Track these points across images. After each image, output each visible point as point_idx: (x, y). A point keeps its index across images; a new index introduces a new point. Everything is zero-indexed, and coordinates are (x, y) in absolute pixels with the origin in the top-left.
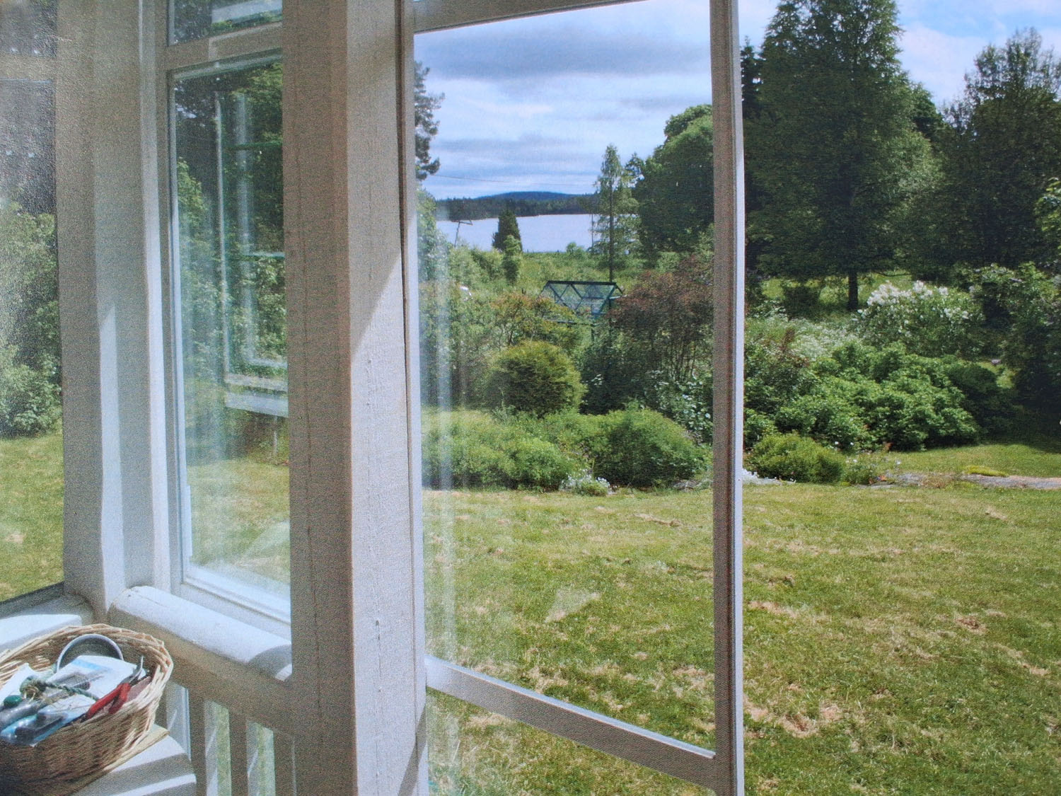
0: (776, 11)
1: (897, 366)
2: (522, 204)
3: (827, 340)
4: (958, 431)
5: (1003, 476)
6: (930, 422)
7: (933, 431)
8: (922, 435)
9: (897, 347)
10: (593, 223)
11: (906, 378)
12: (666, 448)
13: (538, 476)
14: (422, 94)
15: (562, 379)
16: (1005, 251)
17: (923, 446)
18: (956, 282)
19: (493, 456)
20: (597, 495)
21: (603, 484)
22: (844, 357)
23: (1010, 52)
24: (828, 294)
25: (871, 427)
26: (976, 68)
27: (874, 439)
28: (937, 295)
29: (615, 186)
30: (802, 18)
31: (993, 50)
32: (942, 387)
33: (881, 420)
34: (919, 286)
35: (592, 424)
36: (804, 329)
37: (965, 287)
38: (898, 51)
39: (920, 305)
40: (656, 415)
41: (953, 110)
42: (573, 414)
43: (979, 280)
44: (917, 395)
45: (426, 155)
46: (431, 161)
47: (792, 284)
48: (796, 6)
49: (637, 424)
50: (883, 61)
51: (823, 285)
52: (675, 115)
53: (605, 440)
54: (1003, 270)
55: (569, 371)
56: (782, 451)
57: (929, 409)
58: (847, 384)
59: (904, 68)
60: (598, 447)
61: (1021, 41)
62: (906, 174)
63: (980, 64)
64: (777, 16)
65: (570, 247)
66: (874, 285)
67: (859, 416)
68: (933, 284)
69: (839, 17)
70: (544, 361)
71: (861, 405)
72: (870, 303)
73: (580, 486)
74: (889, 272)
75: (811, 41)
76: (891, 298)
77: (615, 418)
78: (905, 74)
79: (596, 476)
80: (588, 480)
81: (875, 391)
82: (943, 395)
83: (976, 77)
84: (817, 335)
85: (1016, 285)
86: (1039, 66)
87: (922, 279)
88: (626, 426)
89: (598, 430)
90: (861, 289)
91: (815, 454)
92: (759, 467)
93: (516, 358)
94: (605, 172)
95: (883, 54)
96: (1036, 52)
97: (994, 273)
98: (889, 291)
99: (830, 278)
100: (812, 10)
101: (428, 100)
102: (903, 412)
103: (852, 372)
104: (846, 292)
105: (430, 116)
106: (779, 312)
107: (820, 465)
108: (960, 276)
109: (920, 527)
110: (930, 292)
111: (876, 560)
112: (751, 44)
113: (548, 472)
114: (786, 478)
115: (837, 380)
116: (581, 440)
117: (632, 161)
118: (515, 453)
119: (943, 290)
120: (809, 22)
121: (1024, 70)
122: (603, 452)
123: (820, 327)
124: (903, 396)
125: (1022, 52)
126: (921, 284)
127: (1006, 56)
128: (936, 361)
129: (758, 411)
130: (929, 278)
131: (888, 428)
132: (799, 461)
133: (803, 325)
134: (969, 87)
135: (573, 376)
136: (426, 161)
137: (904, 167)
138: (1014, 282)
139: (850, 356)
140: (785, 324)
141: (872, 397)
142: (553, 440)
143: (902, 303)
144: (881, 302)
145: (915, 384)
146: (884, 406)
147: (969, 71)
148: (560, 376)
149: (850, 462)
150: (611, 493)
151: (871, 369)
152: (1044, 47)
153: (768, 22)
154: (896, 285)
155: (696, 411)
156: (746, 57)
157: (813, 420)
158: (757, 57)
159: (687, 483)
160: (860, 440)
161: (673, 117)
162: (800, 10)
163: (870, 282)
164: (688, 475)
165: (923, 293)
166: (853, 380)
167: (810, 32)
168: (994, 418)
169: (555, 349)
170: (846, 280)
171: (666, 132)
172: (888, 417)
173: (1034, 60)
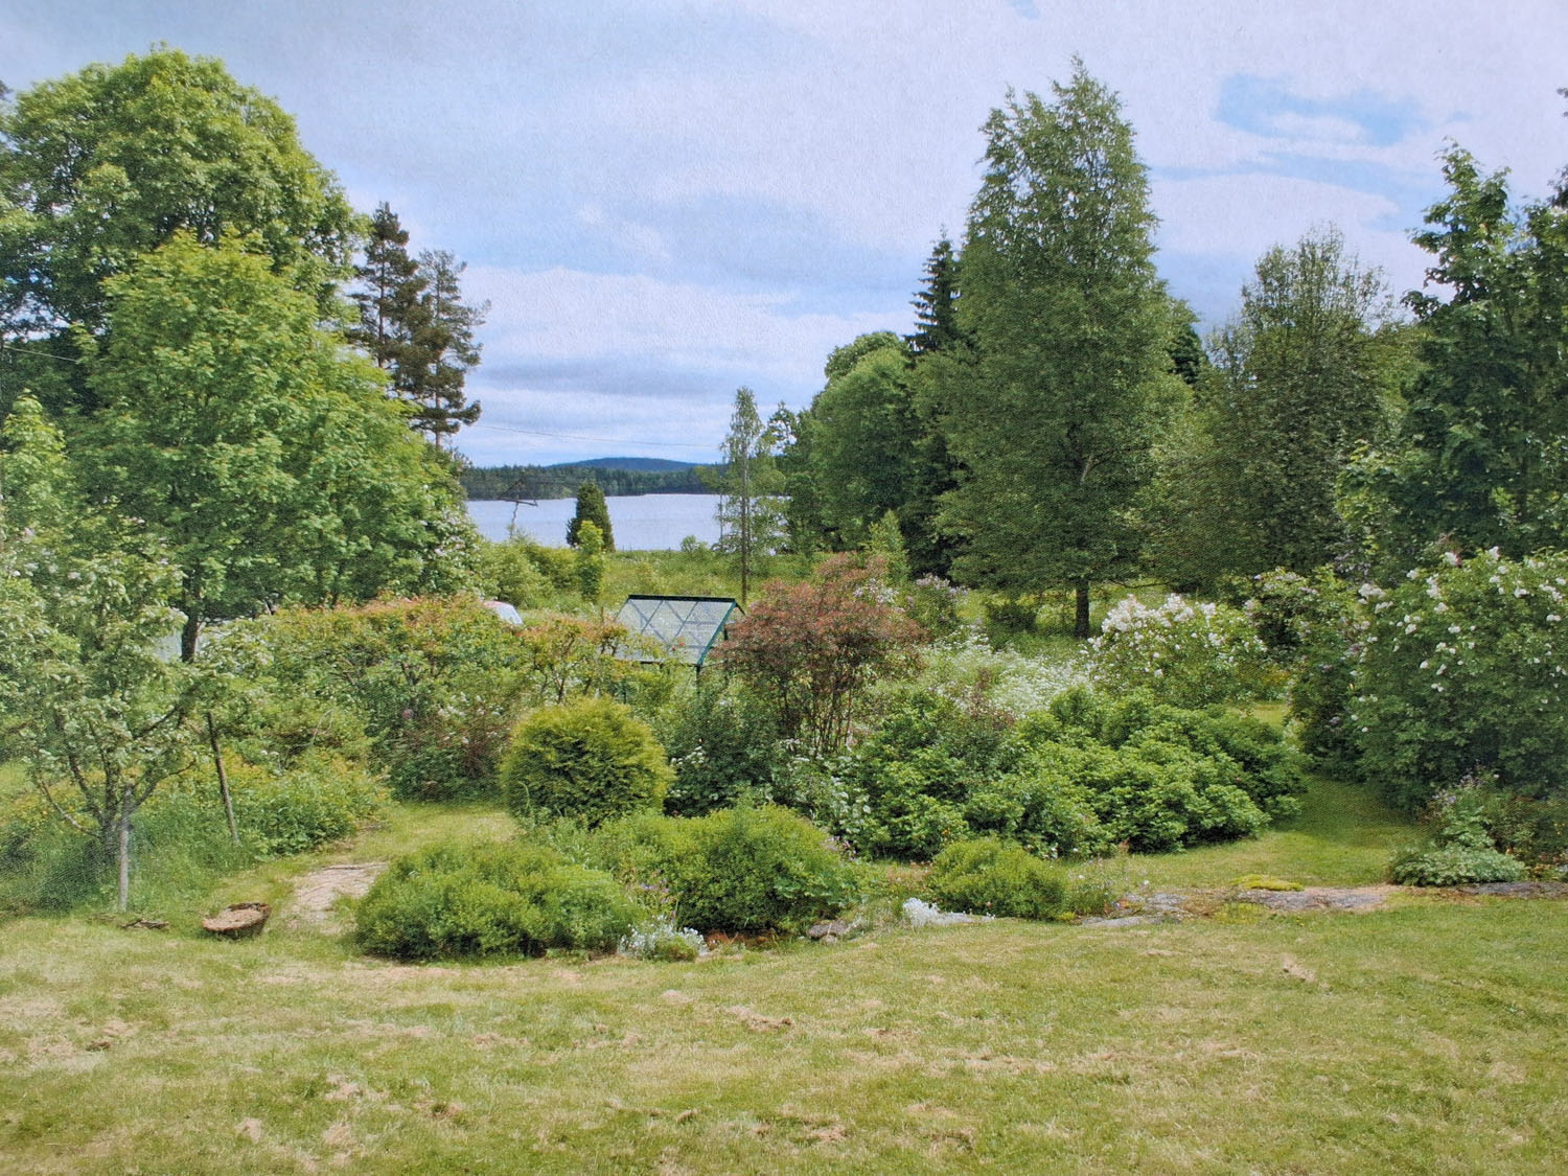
0: (981, 184)
1: (1143, 723)
2: (620, 476)
3: (1044, 684)
4: (1230, 819)
5: (1296, 889)
6: (1189, 808)
7: (1193, 820)
8: (1179, 828)
9: (1142, 695)
10: (720, 506)
11: (1153, 742)
12: (798, 867)
13: (581, 932)
14: (455, 302)
15: (633, 760)
16: (1290, 548)
17: (1180, 844)
18: (1223, 595)
19: (502, 901)
20: (680, 958)
21: (692, 938)
22: (1067, 712)
23: (1303, 255)
24: (1047, 614)
25: (1105, 817)
26: (1257, 279)
27: (1110, 836)
28: (1200, 616)
29: (751, 451)
30: (1018, 194)
31: (1280, 252)
32: (1207, 754)
33: (1119, 807)
34: (1174, 601)
35: (680, 833)
36: (1012, 667)
37: (1237, 602)
38: (1153, 249)
39: (1175, 629)
40: (786, 814)
41: (1226, 340)
42: (652, 818)
43: (1256, 592)
44: (1170, 767)
45: (459, 395)
46: (467, 405)
47: (999, 601)
48: (1011, 176)
49: (754, 832)
50: (1131, 266)
51: (1040, 602)
52: (841, 346)
53: (700, 858)
54: (1292, 576)
55: (647, 747)
56: (975, 865)
57: (1187, 787)
58: (1069, 752)
59: (1160, 275)
60: (689, 873)
61: (1317, 240)
62: (1159, 436)
63: (1264, 274)
64: (984, 190)
65: (688, 541)
66: (1111, 602)
67: (1088, 801)
68: (1193, 598)
69: (1071, 196)
70: (603, 733)
71: (1091, 785)
72: (1105, 629)
73: (652, 946)
74: (1131, 582)
75: (1029, 230)
76: (1135, 620)
77: (718, 822)
78: (1162, 284)
79: (680, 927)
80: (668, 933)
81: (1111, 764)
82: (1206, 765)
83: (1258, 290)
84: (1030, 676)
85: (1309, 599)
86: (1340, 280)
87: (1180, 590)
88: (737, 835)
89: (691, 843)
90: (1092, 607)
91: (1023, 870)
92: (942, 894)
93: (556, 726)
94: (736, 428)
95: (1131, 253)
96: (1337, 256)
97: (1280, 581)
98: (1133, 609)
99: (1051, 592)
100: (1033, 184)
101: (466, 311)
102: (1152, 792)
103: (1078, 734)
104: (1073, 611)
105: (467, 335)
106: (978, 642)
107: (1030, 887)
108: (1230, 588)
109: (1186, 1006)
110: (1189, 610)
111: (1112, 1080)
112: (948, 238)
113: (597, 924)
114: (980, 910)
115: (1054, 746)
116: (662, 862)
117: (778, 414)
118: (542, 893)
119: (1209, 609)
120: (1030, 200)
121: (1319, 284)
122: (697, 880)
123: (1033, 665)
124: (1152, 769)
125: (1319, 254)
126: (1178, 598)
127: (1298, 261)
128: (1197, 714)
129: (941, 800)
130: (1188, 588)
131: (1129, 818)
132: (999, 883)
133: (1012, 660)
134: (1248, 305)
135: (654, 755)
136: (457, 405)
137: (1158, 427)
138: (1306, 594)
139: (1075, 709)
140: (989, 659)
141: (1104, 773)
142: (611, 865)
143: (1151, 627)
144: (1123, 627)
145: (1167, 749)
146: (1123, 786)
147: (1248, 283)
148: (630, 754)
149: (1074, 877)
150: (703, 953)
151: (1104, 729)
152: (1347, 250)
153: (972, 199)
154: (1142, 601)
155: (851, 802)
156: (941, 257)
157: (1020, 810)
158: (956, 258)
159: (829, 926)
160: (1088, 839)
161: (837, 350)
162: (1015, 182)
163: (1106, 597)
164: (833, 913)
165: (1179, 612)
166: (1080, 745)
167: (1030, 217)
168: (1279, 798)
169: (624, 708)
170: (1073, 595)
171: (828, 371)
172: (1128, 802)
173: (1334, 268)
